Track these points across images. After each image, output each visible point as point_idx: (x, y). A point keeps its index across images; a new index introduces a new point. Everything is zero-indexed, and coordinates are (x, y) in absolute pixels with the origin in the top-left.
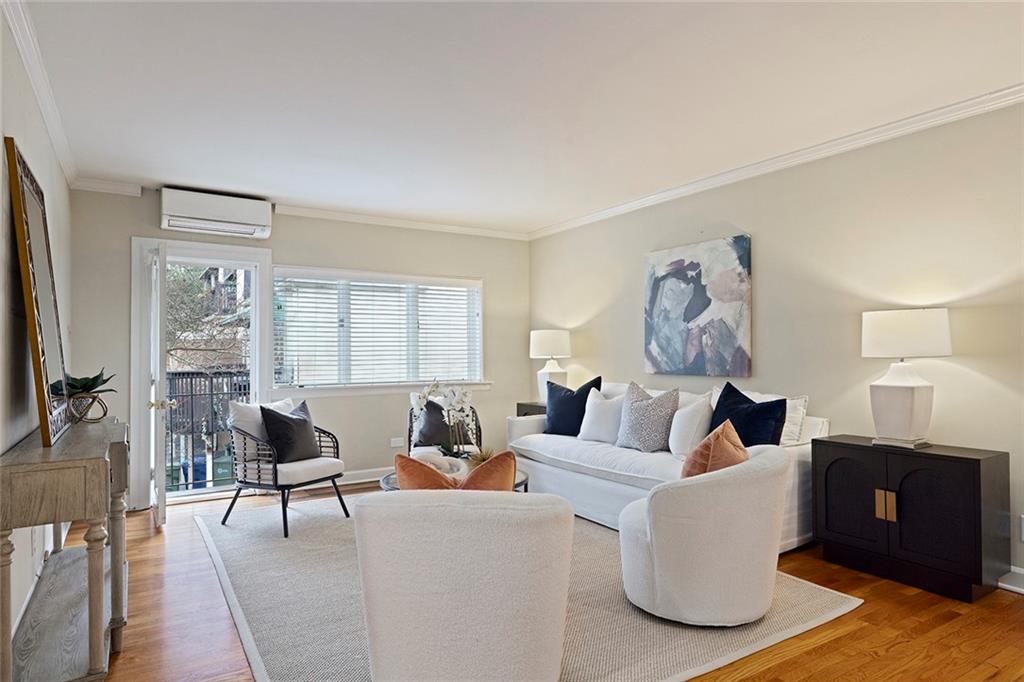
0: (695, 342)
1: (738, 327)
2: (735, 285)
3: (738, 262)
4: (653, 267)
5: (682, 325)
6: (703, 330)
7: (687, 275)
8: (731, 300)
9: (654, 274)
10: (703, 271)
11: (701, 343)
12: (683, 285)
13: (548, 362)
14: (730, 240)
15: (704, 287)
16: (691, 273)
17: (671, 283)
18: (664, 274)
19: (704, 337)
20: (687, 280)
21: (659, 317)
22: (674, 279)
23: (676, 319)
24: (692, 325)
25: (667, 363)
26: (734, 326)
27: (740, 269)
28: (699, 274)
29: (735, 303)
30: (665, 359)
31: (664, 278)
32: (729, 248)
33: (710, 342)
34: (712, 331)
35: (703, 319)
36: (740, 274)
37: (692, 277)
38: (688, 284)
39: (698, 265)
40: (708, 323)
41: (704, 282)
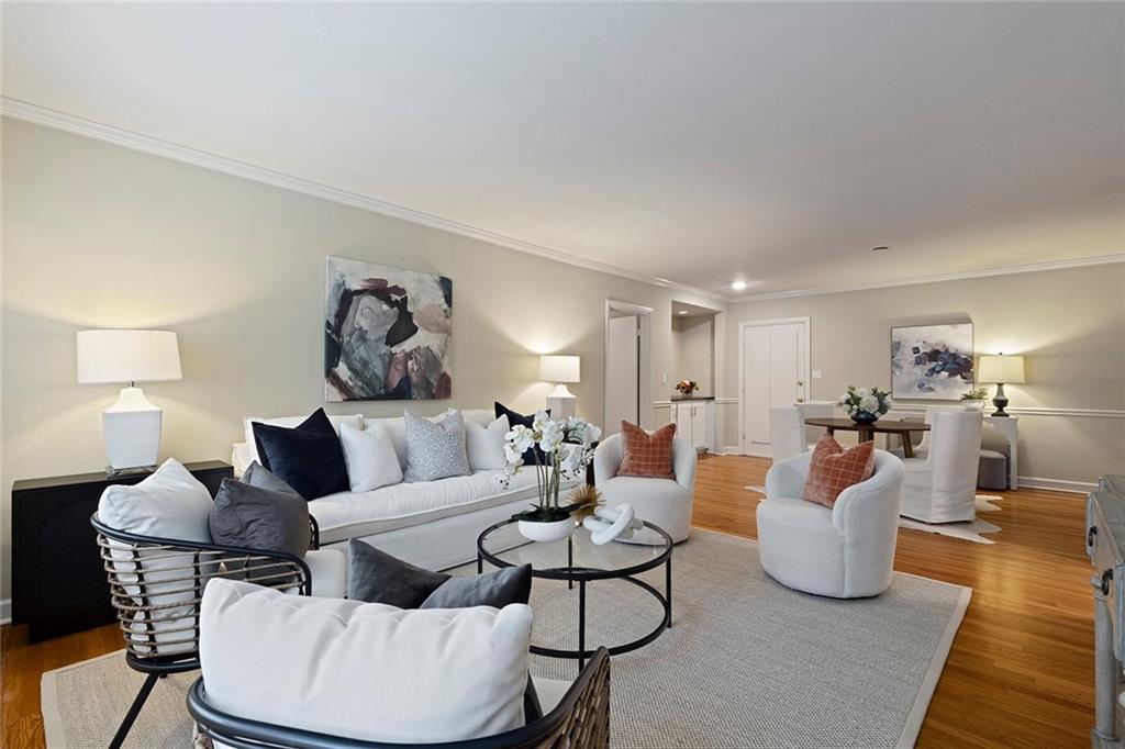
0: (400, 367)
1: (443, 357)
2: (441, 319)
3: (443, 300)
4: (343, 276)
5: (384, 349)
6: (408, 356)
7: (390, 297)
8: (437, 332)
9: (343, 284)
10: (409, 299)
11: (406, 368)
12: (385, 307)
14: (437, 278)
15: (410, 314)
16: (394, 297)
17: (367, 301)
18: (358, 288)
19: (410, 363)
20: (392, 304)
21: (351, 335)
22: (375, 298)
23: (377, 341)
24: (394, 349)
25: (362, 388)
26: (440, 355)
27: (445, 306)
28: (405, 300)
29: (440, 335)
30: (360, 384)
31: (358, 293)
32: (436, 285)
33: (416, 368)
34: (419, 358)
35: (408, 345)
36: (445, 310)
37: (396, 300)
38: (392, 307)
39: (403, 291)
40: (415, 349)
41: (410, 309)
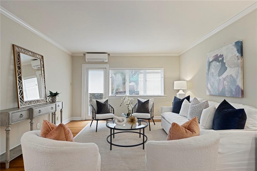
0: (222, 84)
1: (237, 78)
2: (236, 61)
3: (237, 52)
4: (209, 58)
5: (218, 78)
6: (224, 79)
7: (219, 59)
8: (234, 67)
9: (209, 61)
10: (224, 57)
11: (224, 84)
12: (218, 63)
13: (180, 90)
14: (234, 44)
15: (225, 63)
16: (220, 59)
18: (212, 60)
19: (225, 82)
20: (219, 61)
21: (210, 75)
22: (215, 62)
23: (216, 75)
24: (221, 78)
25: (213, 91)
26: (236, 77)
27: (238, 54)
28: (223, 59)
29: (236, 68)
30: (212, 90)
31: (212, 61)
32: (234, 47)
33: (227, 84)
34: (228, 80)
35: (224, 75)
36: (238, 56)
37: (221, 60)
38: (219, 63)
39: (222, 55)
40: (226, 77)
41: (224, 61)
